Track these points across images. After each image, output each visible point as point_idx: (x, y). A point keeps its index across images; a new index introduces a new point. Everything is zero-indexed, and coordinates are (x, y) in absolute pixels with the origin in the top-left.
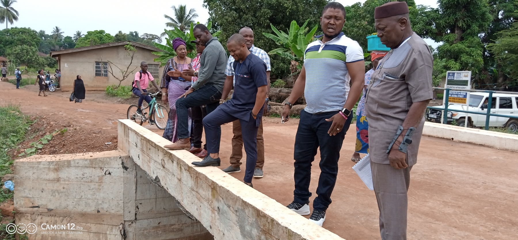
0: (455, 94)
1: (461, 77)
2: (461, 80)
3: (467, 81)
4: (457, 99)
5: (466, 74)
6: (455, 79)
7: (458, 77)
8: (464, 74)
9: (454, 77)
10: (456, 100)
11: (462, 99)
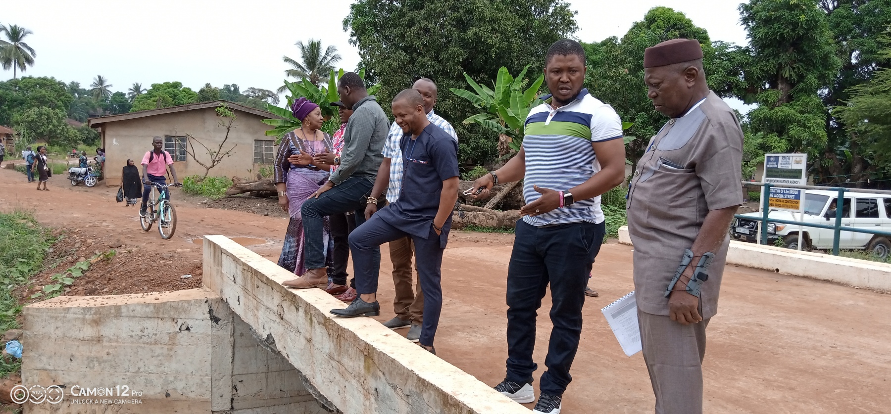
0: (780, 193)
1: (790, 164)
2: (790, 168)
3: (800, 171)
4: (783, 201)
5: (798, 159)
6: (779, 167)
7: (784, 164)
8: (794, 158)
9: (777, 164)
10: (781, 203)
11: (792, 202)
